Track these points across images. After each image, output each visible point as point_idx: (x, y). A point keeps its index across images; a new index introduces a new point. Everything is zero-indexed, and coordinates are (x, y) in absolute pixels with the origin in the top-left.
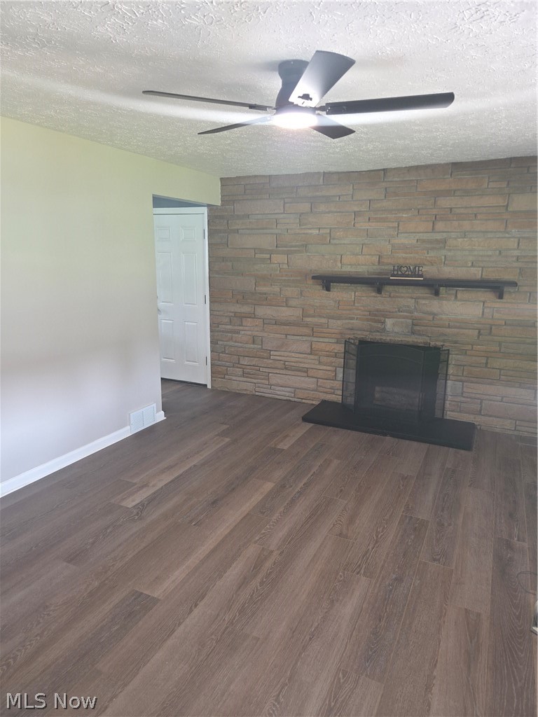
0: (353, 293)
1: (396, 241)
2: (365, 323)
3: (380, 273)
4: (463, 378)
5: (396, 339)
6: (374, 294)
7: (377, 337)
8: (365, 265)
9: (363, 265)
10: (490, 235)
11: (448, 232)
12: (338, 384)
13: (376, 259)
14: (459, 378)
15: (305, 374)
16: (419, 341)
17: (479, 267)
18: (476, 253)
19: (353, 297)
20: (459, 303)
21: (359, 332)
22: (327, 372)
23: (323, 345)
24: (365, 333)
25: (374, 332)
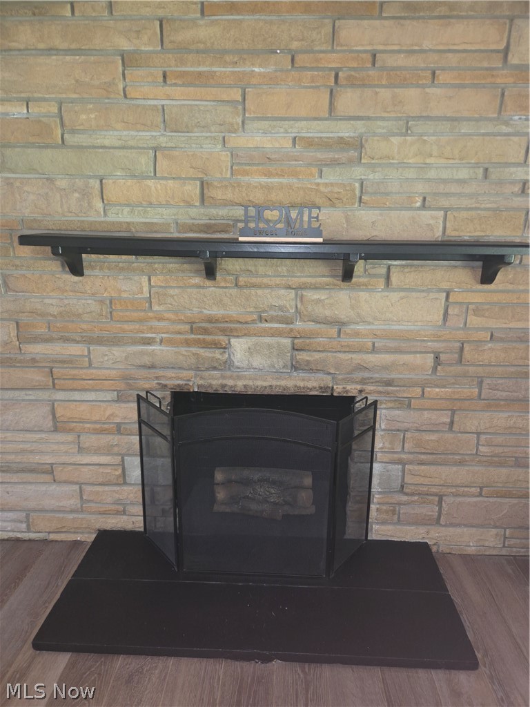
0: (145, 279)
1: (241, 141)
2: (183, 350)
3: (208, 228)
4: (403, 456)
5: (260, 383)
6: (197, 280)
7: (214, 381)
8: (168, 205)
9: (160, 205)
10: (465, 128)
11: (369, 118)
12: (132, 493)
13: (193, 189)
14: (396, 456)
15: (48, 478)
16: (310, 385)
17: (439, 209)
18: (432, 174)
19: (146, 289)
20: (394, 296)
21: (170, 373)
22: (101, 470)
23: (84, 407)
24: (185, 374)
25: (207, 369)
